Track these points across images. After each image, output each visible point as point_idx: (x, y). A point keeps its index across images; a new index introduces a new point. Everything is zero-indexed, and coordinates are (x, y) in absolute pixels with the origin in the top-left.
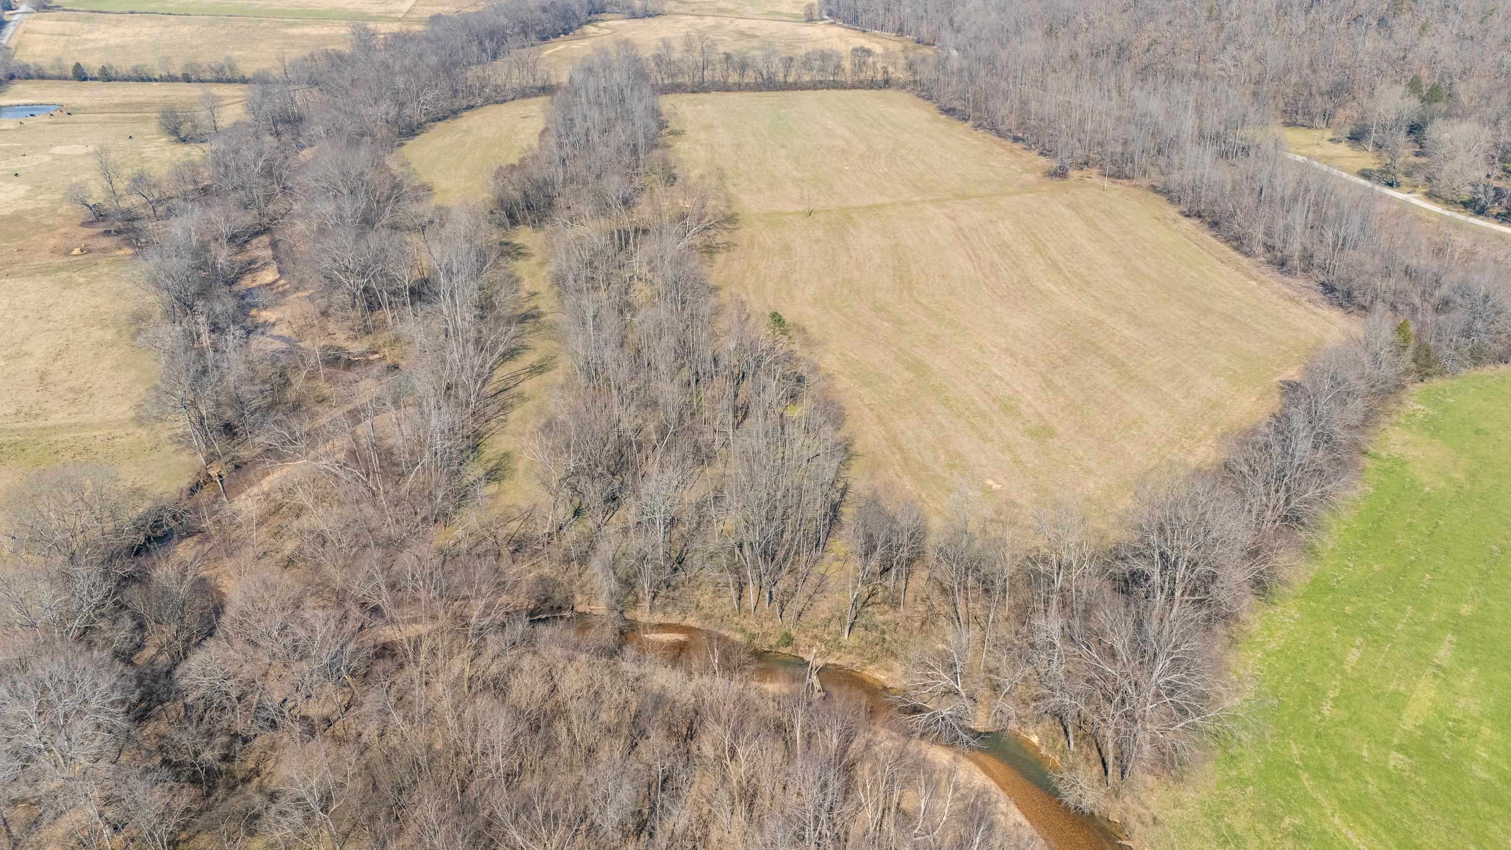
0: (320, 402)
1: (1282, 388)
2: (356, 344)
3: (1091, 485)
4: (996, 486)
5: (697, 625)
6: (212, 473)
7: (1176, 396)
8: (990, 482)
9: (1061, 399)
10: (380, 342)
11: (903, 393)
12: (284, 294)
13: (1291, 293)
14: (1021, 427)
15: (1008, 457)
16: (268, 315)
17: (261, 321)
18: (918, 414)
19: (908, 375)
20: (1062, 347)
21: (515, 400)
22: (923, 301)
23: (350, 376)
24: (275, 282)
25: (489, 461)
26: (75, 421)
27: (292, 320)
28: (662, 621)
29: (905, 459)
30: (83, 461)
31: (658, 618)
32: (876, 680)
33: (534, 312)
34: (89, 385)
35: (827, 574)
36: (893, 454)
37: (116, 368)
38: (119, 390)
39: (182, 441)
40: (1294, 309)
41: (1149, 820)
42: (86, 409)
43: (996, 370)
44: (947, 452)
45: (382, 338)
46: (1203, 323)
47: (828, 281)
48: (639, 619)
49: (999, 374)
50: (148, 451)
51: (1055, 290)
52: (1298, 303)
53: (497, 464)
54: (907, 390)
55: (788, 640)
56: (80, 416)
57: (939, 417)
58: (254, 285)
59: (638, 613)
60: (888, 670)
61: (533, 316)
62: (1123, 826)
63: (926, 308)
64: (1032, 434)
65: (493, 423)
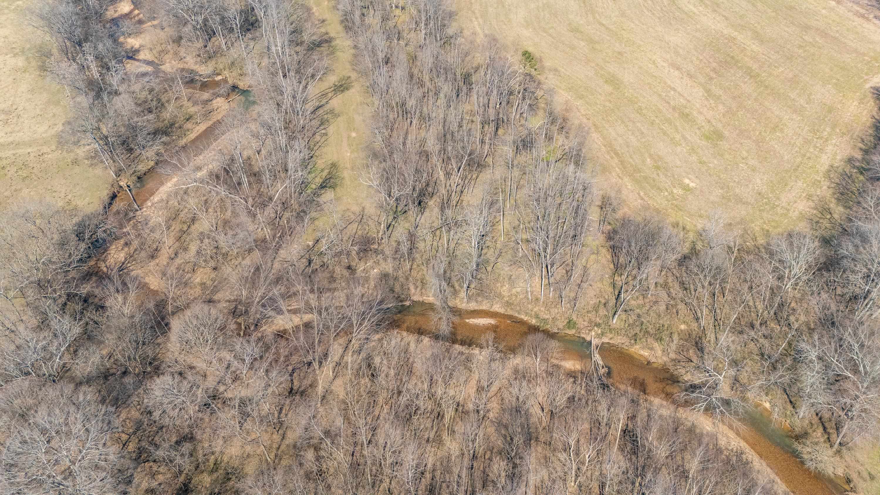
0: (188, 120)
1: (874, 94)
2: (203, 68)
3: (758, 181)
4: (692, 185)
5: (502, 311)
6: (121, 184)
7: (802, 102)
8: (687, 181)
9: (721, 107)
10: (221, 66)
11: (607, 104)
12: (140, 22)
13: (863, 11)
14: (697, 131)
15: (694, 158)
16: (133, 42)
17: (129, 47)
18: (623, 122)
19: (608, 88)
20: (711, 60)
21: (329, 116)
22: (604, 22)
23: (206, 96)
24: (131, 12)
25: (322, 170)
26: (11, 139)
27: (152, 47)
28: (476, 308)
29: (622, 162)
30: (25, 175)
31: (473, 306)
32: (641, 355)
33: (326, 37)
34: (15, 107)
35: (588, 266)
36: (612, 158)
37: (32, 91)
38: (38, 112)
39: (94, 157)
40: (866, 25)
41: (865, 474)
42: (17, 129)
43: (669, 83)
44: (651, 156)
45: (222, 62)
46: (806, 38)
47: (533, 6)
48: (460, 306)
49: (672, 86)
50: (70, 165)
51: (695, 10)
52: (868, 19)
53: (329, 173)
54: (610, 101)
55: (570, 324)
56: (14, 135)
57: (639, 125)
58: (116, 15)
59: (457, 301)
60: (652, 349)
61: (326, 41)
62: (849, 481)
63: (607, 28)
64: (708, 138)
65: (317, 137)
